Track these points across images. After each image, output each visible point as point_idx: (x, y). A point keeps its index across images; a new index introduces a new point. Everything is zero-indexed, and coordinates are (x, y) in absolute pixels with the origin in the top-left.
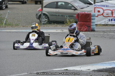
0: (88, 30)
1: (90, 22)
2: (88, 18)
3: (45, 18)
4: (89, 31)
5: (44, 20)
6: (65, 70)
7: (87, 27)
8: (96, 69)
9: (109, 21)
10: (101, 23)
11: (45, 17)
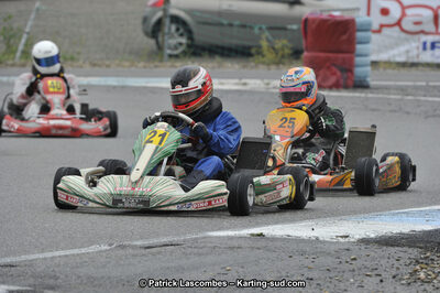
0: (342, 82)
1: (351, 51)
2: (344, 37)
3: (176, 35)
4: (346, 87)
5: (173, 42)
6: (252, 235)
7: (341, 71)
8: (373, 236)
9: (425, 48)
10: (394, 56)
11: (178, 30)
